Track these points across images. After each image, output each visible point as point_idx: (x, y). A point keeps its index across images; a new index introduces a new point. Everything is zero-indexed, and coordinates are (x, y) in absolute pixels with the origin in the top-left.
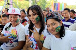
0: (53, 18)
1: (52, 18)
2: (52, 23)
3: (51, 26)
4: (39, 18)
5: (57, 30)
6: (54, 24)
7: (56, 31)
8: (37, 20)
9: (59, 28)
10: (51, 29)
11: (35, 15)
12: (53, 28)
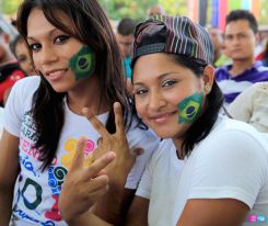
0: (168, 53)
1: (163, 51)
2: (160, 78)
3: (153, 89)
4: (88, 58)
5: (184, 114)
6: (172, 83)
7: (181, 120)
8: (78, 68)
9: (196, 105)
10: (152, 105)
11: (64, 39)
12: (167, 102)
